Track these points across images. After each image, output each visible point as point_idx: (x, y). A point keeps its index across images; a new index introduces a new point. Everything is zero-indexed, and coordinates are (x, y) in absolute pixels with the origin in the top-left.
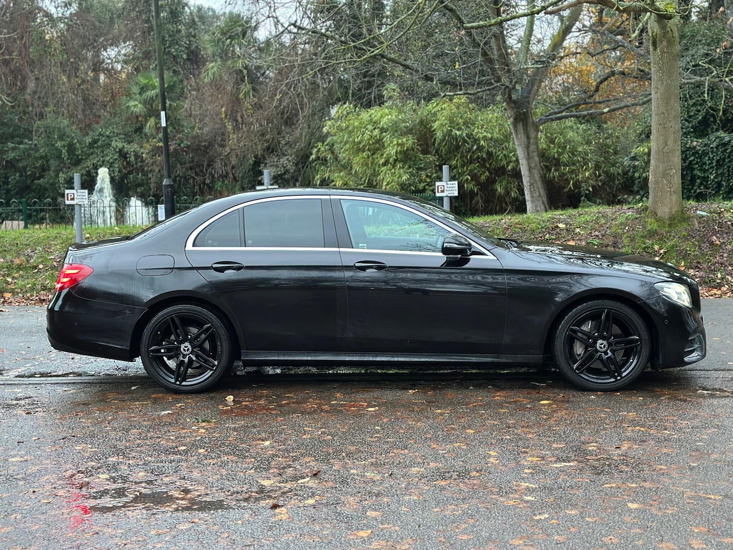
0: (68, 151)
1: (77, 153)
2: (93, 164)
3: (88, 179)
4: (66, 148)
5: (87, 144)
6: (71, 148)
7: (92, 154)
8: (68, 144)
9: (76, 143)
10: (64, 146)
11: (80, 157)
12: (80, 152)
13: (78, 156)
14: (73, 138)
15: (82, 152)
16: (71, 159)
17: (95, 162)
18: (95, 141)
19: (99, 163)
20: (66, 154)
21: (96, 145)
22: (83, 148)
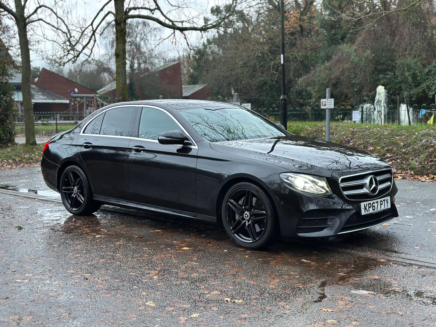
0: (412, 78)
1: (418, 79)
2: (427, 85)
3: (423, 95)
4: (411, 76)
5: (425, 73)
6: (414, 76)
7: (428, 79)
8: (412, 74)
9: (417, 73)
10: (410, 75)
11: (420, 81)
12: (419, 78)
13: (418, 81)
14: (415, 70)
15: (421, 78)
16: (415, 83)
17: (428, 84)
18: (430, 71)
19: (430, 85)
20: (411, 80)
21: (430, 74)
22: (422, 76)
